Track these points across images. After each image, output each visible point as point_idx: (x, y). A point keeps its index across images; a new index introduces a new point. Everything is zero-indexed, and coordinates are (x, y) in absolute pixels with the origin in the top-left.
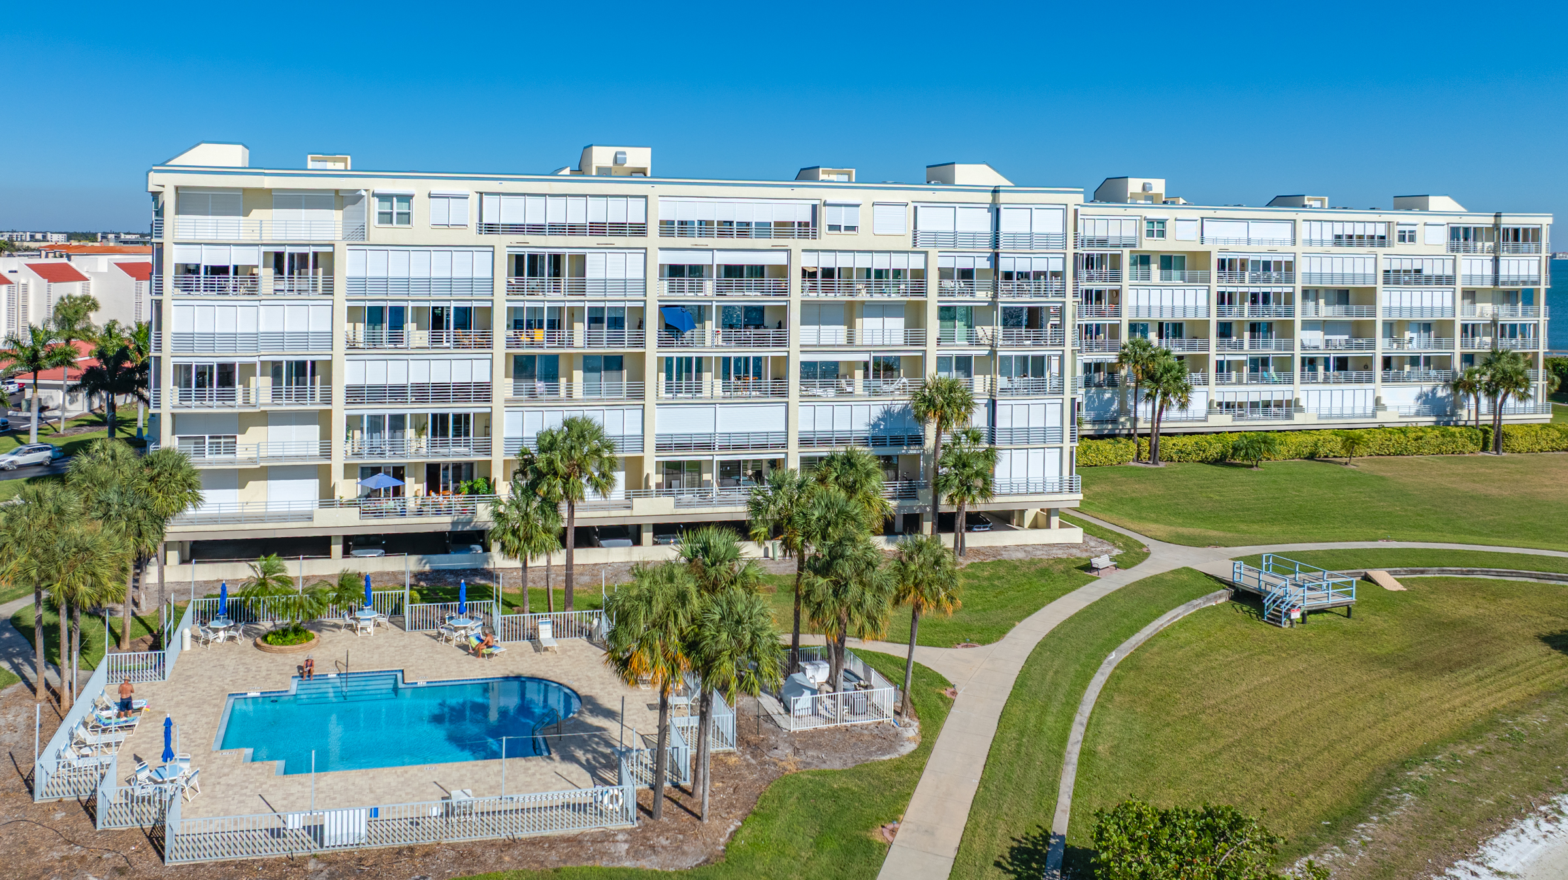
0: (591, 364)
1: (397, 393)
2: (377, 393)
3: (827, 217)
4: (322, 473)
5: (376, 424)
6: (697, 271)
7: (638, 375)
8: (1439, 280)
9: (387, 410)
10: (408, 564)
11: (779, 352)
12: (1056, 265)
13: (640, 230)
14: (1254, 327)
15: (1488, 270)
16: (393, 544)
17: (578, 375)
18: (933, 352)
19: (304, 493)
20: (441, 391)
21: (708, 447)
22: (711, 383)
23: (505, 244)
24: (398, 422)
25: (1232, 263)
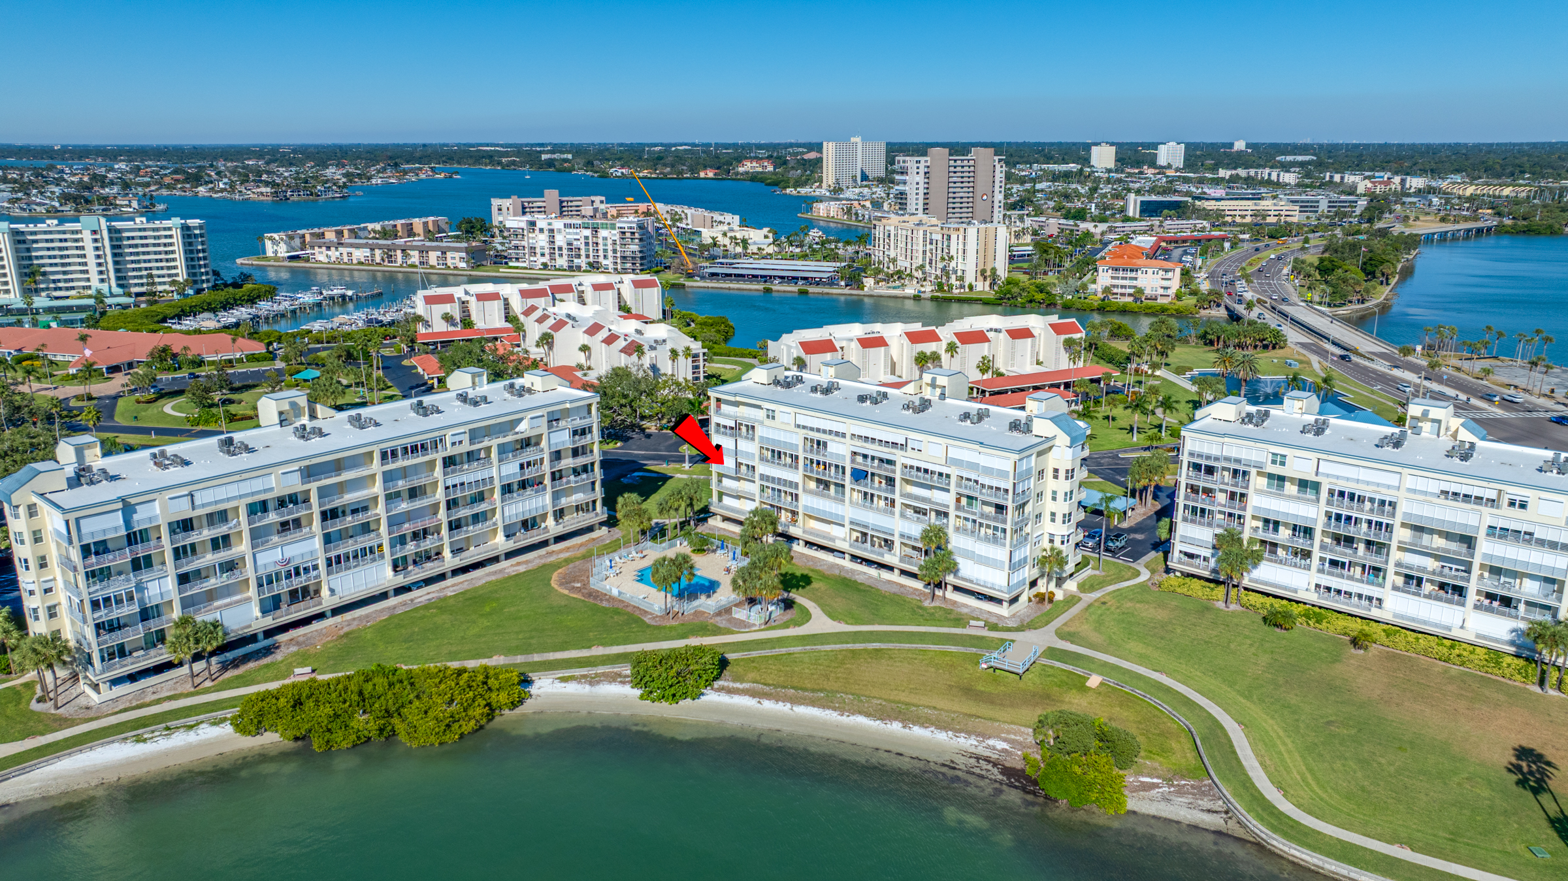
1: (773, 480)
2: (768, 478)
3: (910, 444)
5: (769, 489)
6: (871, 458)
7: (845, 492)
8: (1553, 546)
9: (770, 485)
14: (1369, 543)
17: (833, 487)
18: (953, 513)
20: (785, 482)
22: (879, 503)
23: (803, 433)
24: (774, 490)
25: (1342, 494)
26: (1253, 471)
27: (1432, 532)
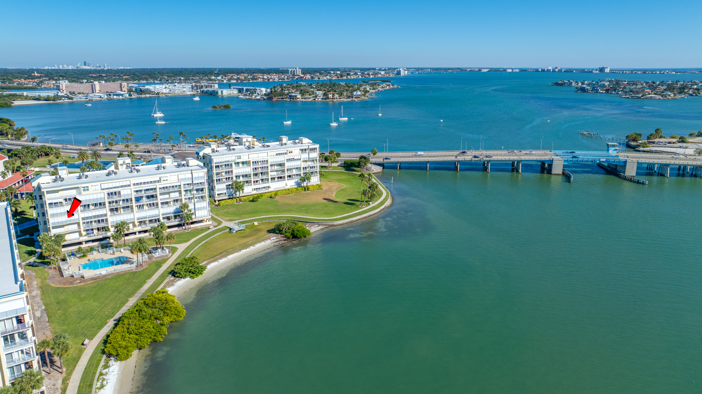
0: (123, 208)
1: (91, 217)
2: (87, 218)
3: (162, 179)
4: (80, 232)
5: (88, 223)
6: (141, 191)
7: (132, 208)
8: (298, 160)
9: (89, 220)
10: (96, 243)
11: (157, 201)
12: (203, 181)
13: (129, 185)
14: (261, 173)
15: (308, 156)
16: (93, 241)
17: (122, 210)
18: (183, 197)
19: (77, 235)
20: (98, 216)
21: (146, 218)
22: (146, 208)
23: (106, 192)
24: (91, 222)
25: (255, 162)
26: (233, 163)
27: (274, 165)
